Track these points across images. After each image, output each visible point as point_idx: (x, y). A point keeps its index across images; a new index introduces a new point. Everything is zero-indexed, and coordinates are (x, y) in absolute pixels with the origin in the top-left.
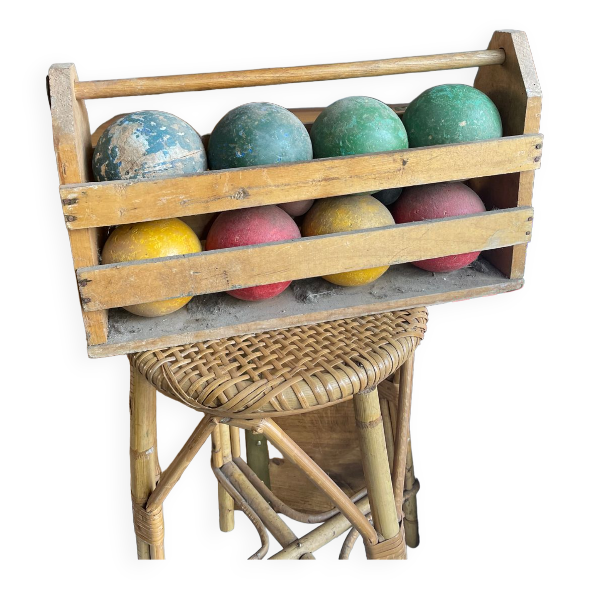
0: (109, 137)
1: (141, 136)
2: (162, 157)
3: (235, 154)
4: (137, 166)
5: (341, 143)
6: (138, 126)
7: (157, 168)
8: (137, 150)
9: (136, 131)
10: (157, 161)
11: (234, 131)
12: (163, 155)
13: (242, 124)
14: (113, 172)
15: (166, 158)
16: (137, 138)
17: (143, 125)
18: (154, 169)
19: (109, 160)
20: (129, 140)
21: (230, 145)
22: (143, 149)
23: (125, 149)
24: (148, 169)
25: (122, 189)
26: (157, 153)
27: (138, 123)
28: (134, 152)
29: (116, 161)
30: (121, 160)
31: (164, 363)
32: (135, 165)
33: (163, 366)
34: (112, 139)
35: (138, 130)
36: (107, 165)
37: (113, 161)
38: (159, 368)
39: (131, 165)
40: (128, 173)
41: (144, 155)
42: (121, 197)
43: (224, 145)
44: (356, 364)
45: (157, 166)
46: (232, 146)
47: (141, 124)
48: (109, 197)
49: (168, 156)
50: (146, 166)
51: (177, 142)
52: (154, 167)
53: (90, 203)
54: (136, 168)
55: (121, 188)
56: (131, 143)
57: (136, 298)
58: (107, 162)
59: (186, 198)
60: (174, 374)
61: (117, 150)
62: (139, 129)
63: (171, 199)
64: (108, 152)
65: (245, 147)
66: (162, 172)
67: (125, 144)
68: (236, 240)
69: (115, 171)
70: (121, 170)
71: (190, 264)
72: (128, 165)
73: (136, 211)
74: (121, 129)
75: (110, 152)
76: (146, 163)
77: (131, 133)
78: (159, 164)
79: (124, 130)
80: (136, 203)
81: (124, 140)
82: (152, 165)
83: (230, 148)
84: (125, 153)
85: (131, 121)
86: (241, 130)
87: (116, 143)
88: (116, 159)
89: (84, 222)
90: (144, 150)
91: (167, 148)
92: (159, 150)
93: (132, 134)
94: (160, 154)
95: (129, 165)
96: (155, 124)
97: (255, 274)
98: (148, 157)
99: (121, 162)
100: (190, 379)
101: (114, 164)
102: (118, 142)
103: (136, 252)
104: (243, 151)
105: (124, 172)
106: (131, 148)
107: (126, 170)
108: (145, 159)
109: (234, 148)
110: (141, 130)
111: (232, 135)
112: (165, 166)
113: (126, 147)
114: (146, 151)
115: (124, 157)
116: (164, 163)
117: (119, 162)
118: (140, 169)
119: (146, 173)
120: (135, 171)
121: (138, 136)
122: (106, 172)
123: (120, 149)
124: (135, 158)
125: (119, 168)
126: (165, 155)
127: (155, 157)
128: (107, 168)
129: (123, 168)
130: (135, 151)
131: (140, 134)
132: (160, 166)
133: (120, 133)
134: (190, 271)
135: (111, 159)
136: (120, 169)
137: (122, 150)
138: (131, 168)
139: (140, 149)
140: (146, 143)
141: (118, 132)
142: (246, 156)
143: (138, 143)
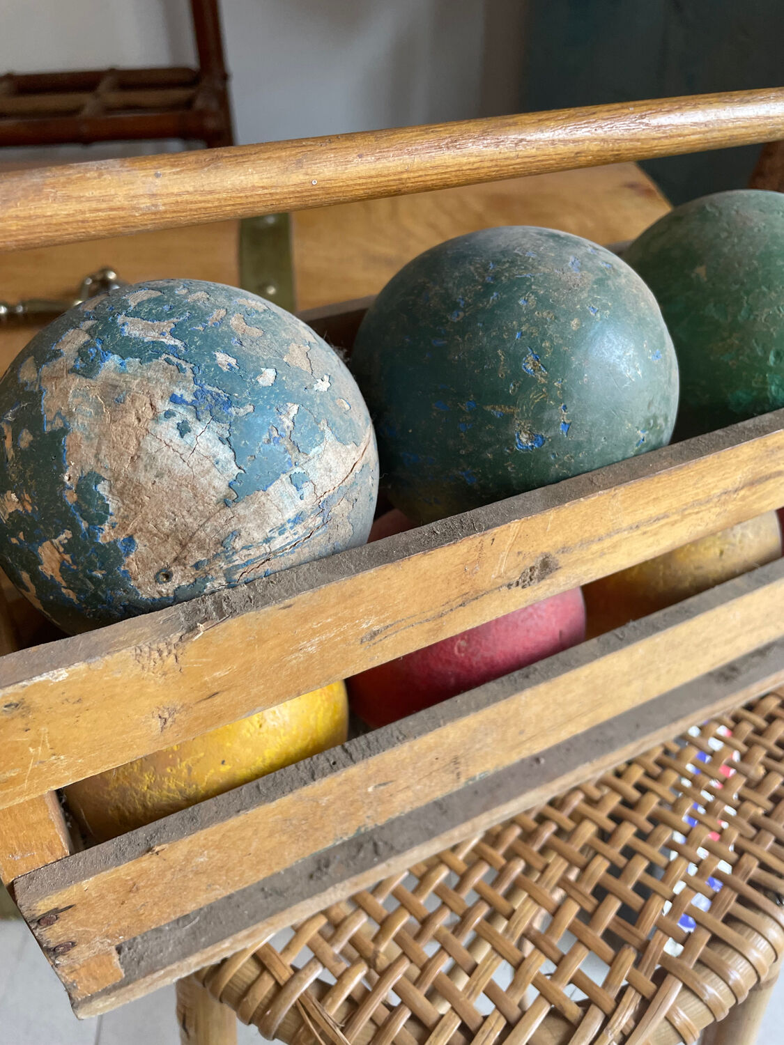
0: (47, 428)
1: (198, 428)
2: (290, 496)
3: (510, 441)
4: (201, 547)
5: (772, 358)
6: (172, 381)
7: (278, 543)
8: (194, 488)
9: (171, 407)
10: (275, 519)
11: (498, 357)
12: (292, 489)
13: (524, 328)
14: (98, 574)
15: (301, 498)
16: (182, 435)
17: (189, 374)
18: (265, 548)
19: (74, 527)
20: (151, 445)
21: (488, 408)
22: (217, 483)
23: (139, 487)
24: (245, 552)
25: (165, 654)
26: (271, 489)
27: (161, 360)
28: (184, 495)
29: (106, 535)
30: (129, 531)
31: (302, 995)
32: (192, 546)
33: (299, 1005)
34: (67, 441)
35: (174, 399)
36: (69, 547)
37: (92, 535)
38: (290, 1011)
39: (178, 548)
40: (168, 576)
41: (226, 502)
42: (161, 681)
43: (465, 407)
44: (766, 896)
45: (276, 535)
46: (497, 411)
47: (180, 369)
48: (118, 690)
49: (307, 489)
50: (238, 544)
51: (323, 426)
52: (267, 540)
53: (44, 729)
54: (199, 557)
55: (160, 653)
56: (161, 461)
57: (216, 889)
58: (65, 536)
59: (380, 622)
60: (342, 1030)
61: (102, 489)
62: (178, 392)
63: (336, 636)
64: (61, 498)
65: (546, 416)
66: (292, 553)
67: (135, 468)
68: (460, 651)
69: (110, 571)
70: (134, 567)
71: (370, 772)
72: (162, 550)
73: (217, 700)
74: (94, 394)
75: (71, 498)
76: (236, 534)
77: (149, 414)
78: (283, 525)
79: (115, 398)
80: (215, 680)
81: (127, 446)
82: (258, 536)
83: (490, 418)
84: (143, 505)
85: (131, 354)
86: (524, 354)
87: (92, 461)
88: (106, 527)
89: (25, 785)
90: (221, 485)
91: (302, 460)
92: (277, 477)
93: (156, 419)
94: (281, 488)
95: (170, 551)
96: (233, 362)
97: (524, 739)
98: (241, 509)
99: (130, 540)
100: (374, 1018)
101: (101, 546)
102: (101, 456)
103: (188, 761)
104: (539, 429)
105: (152, 574)
106: (165, 481)
107: (156, 567)
108: (228, 521)
109: (508, 419)
110: (189, 398)
111: (495, 370)
112: (300, 530)
113: (145, 477)
114: (230, 486)
115: (144, 521)
116: (299, 519)
117: (122, 537)
118: (215, 556)
119: (238, 567)
120: (197, 566)
121: (183, 429)
122: (64, 568)
123: (119, 485)
124: (189, 520)
125: (127, 560)
126: (298, 489)
127: (268, 504)
128: (67, 557)
129: (142, 561)
130: (186, 494)
131: (190, 418)
132: (287, 534)
133: (99, 412)
134: (367, 786)
135: (84, 525)
136: (132, 563)
137: (129, 491)
138: (175, 559)
139: (204, 481)
140: (224, 453)
141: (89, 410)
142: (551, 445)
143: (193, 459)
